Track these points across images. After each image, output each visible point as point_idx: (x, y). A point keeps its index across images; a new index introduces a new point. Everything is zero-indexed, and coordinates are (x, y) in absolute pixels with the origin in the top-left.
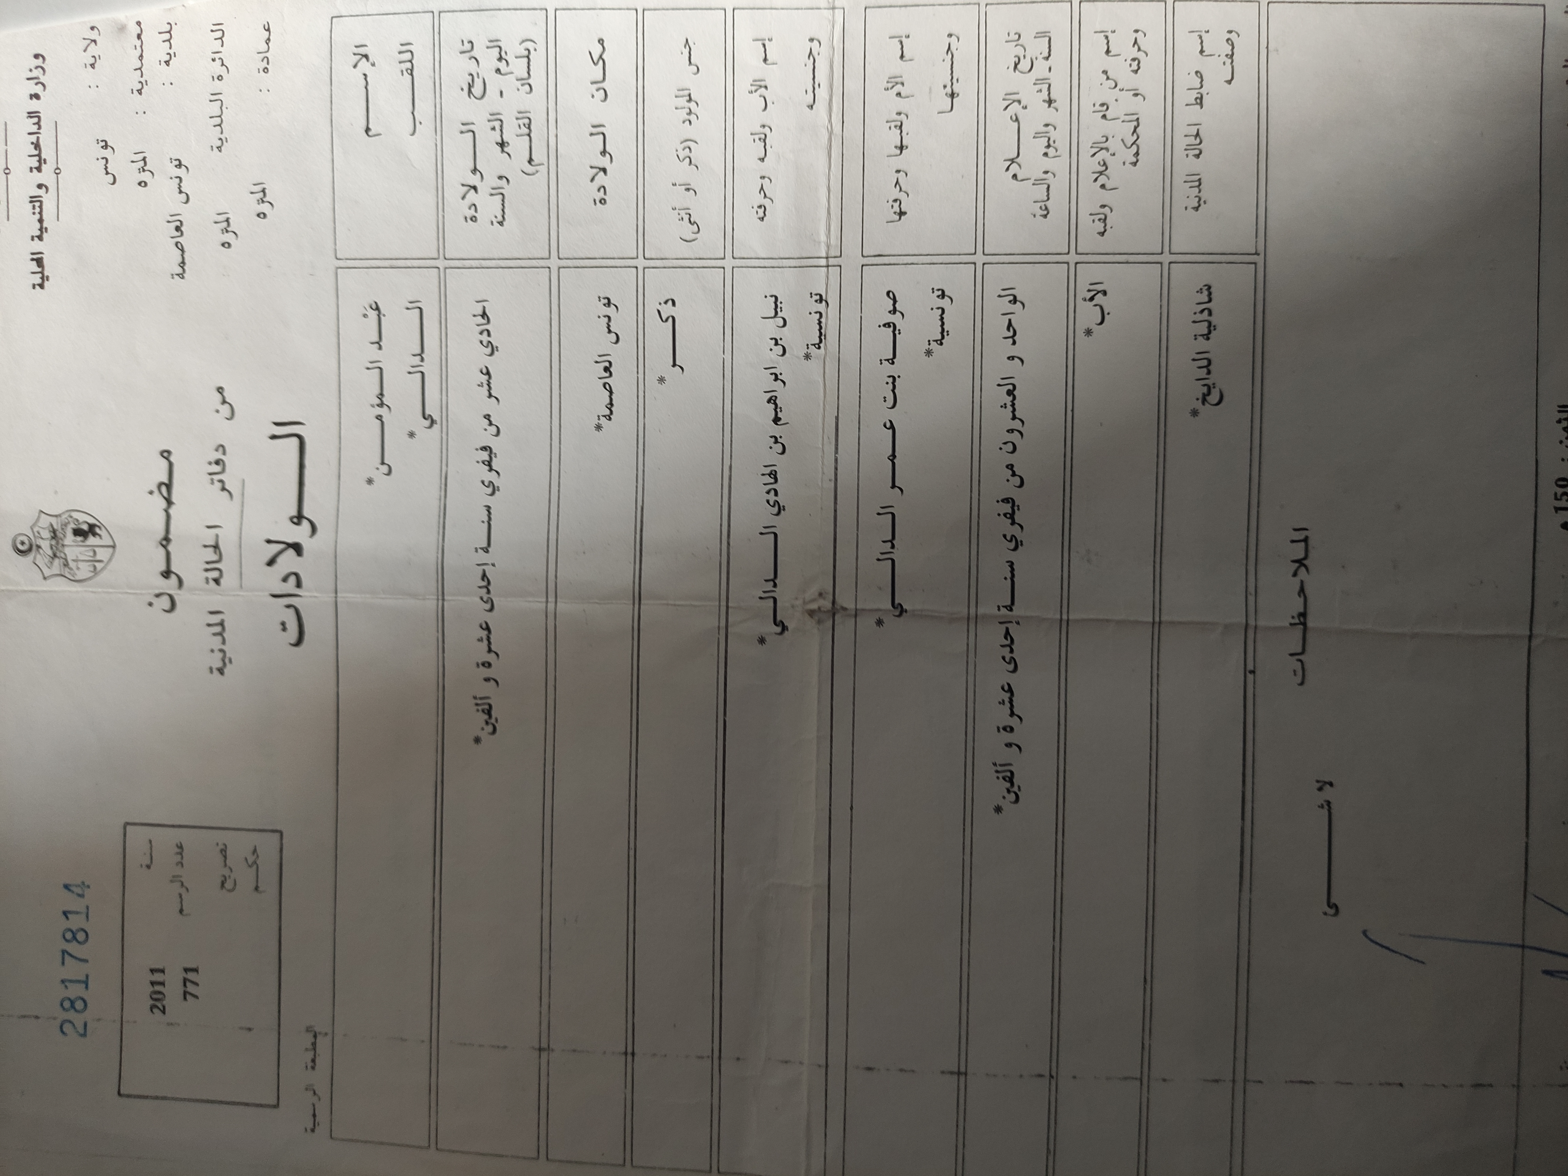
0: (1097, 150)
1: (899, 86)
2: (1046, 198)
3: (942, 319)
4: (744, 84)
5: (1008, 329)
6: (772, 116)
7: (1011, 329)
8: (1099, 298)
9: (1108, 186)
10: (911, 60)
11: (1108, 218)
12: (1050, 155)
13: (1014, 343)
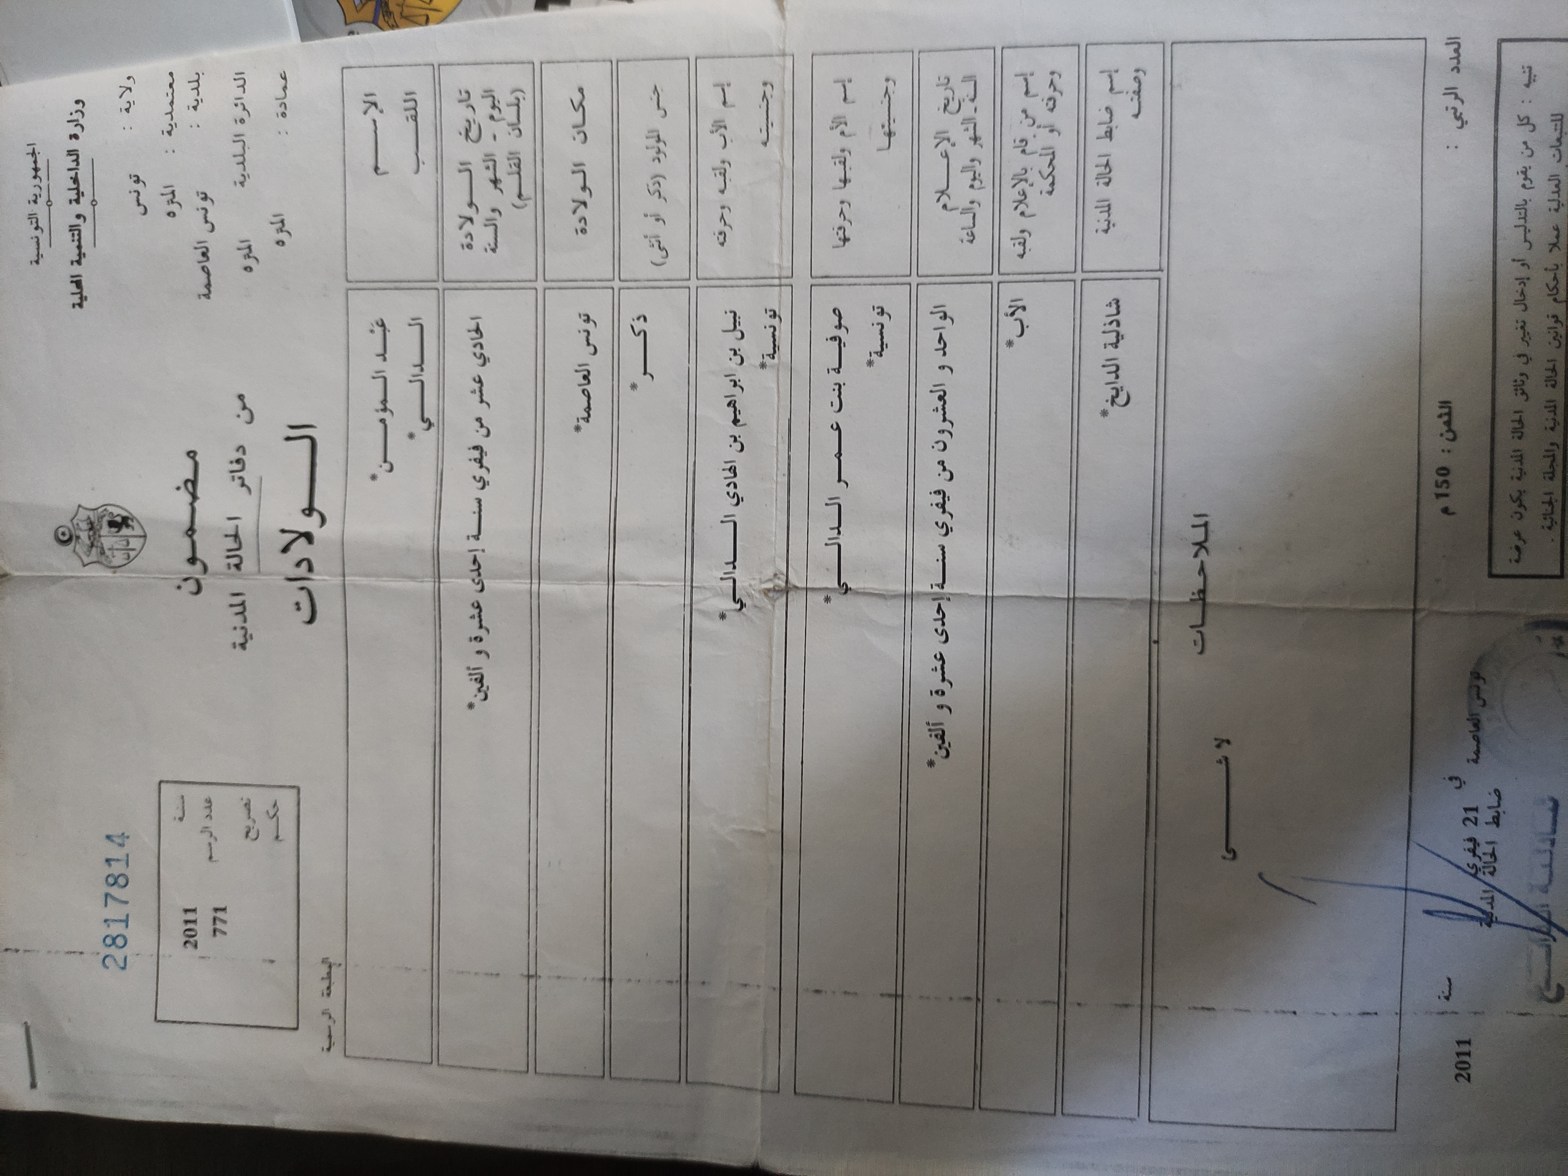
0: (1016, 181)
1: (843, 126)
2: (972, 225)
3: (881, 334)
4: (706, 125)
5: (939, 342)
6: (730, 154)
7: (942, 342)
8: (1019, 314)
9: (1027, 213)
10: (853, 102)
11: (1027, 242)
12: (975, 186)
13: (945, 354)
